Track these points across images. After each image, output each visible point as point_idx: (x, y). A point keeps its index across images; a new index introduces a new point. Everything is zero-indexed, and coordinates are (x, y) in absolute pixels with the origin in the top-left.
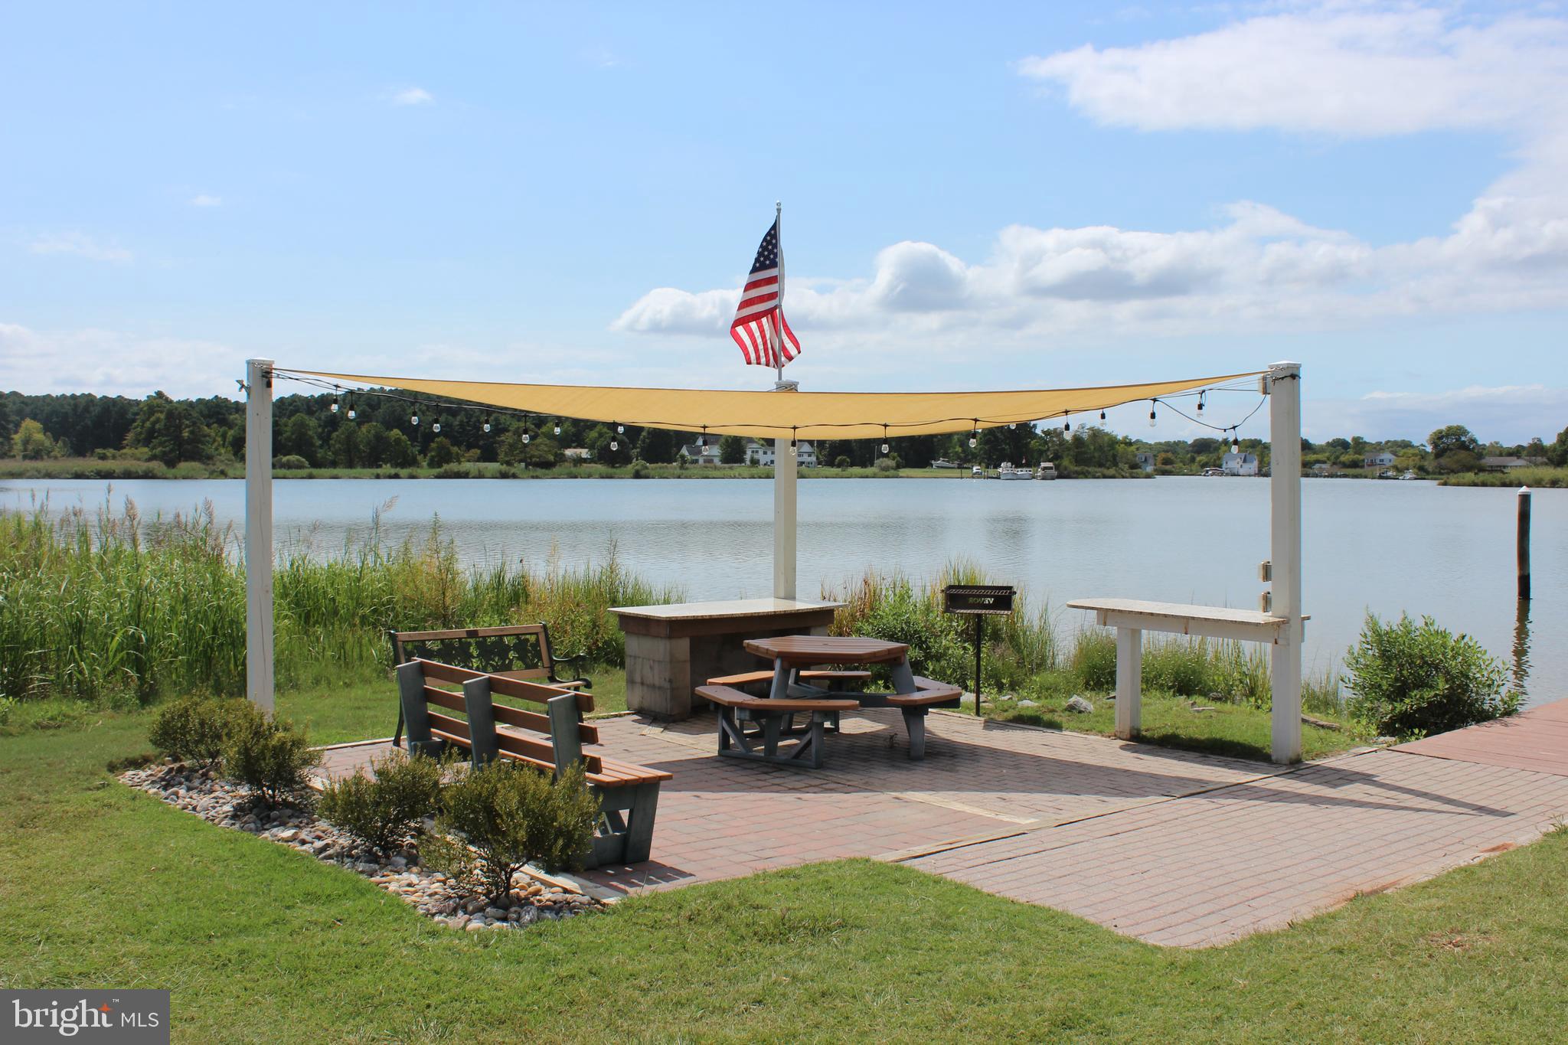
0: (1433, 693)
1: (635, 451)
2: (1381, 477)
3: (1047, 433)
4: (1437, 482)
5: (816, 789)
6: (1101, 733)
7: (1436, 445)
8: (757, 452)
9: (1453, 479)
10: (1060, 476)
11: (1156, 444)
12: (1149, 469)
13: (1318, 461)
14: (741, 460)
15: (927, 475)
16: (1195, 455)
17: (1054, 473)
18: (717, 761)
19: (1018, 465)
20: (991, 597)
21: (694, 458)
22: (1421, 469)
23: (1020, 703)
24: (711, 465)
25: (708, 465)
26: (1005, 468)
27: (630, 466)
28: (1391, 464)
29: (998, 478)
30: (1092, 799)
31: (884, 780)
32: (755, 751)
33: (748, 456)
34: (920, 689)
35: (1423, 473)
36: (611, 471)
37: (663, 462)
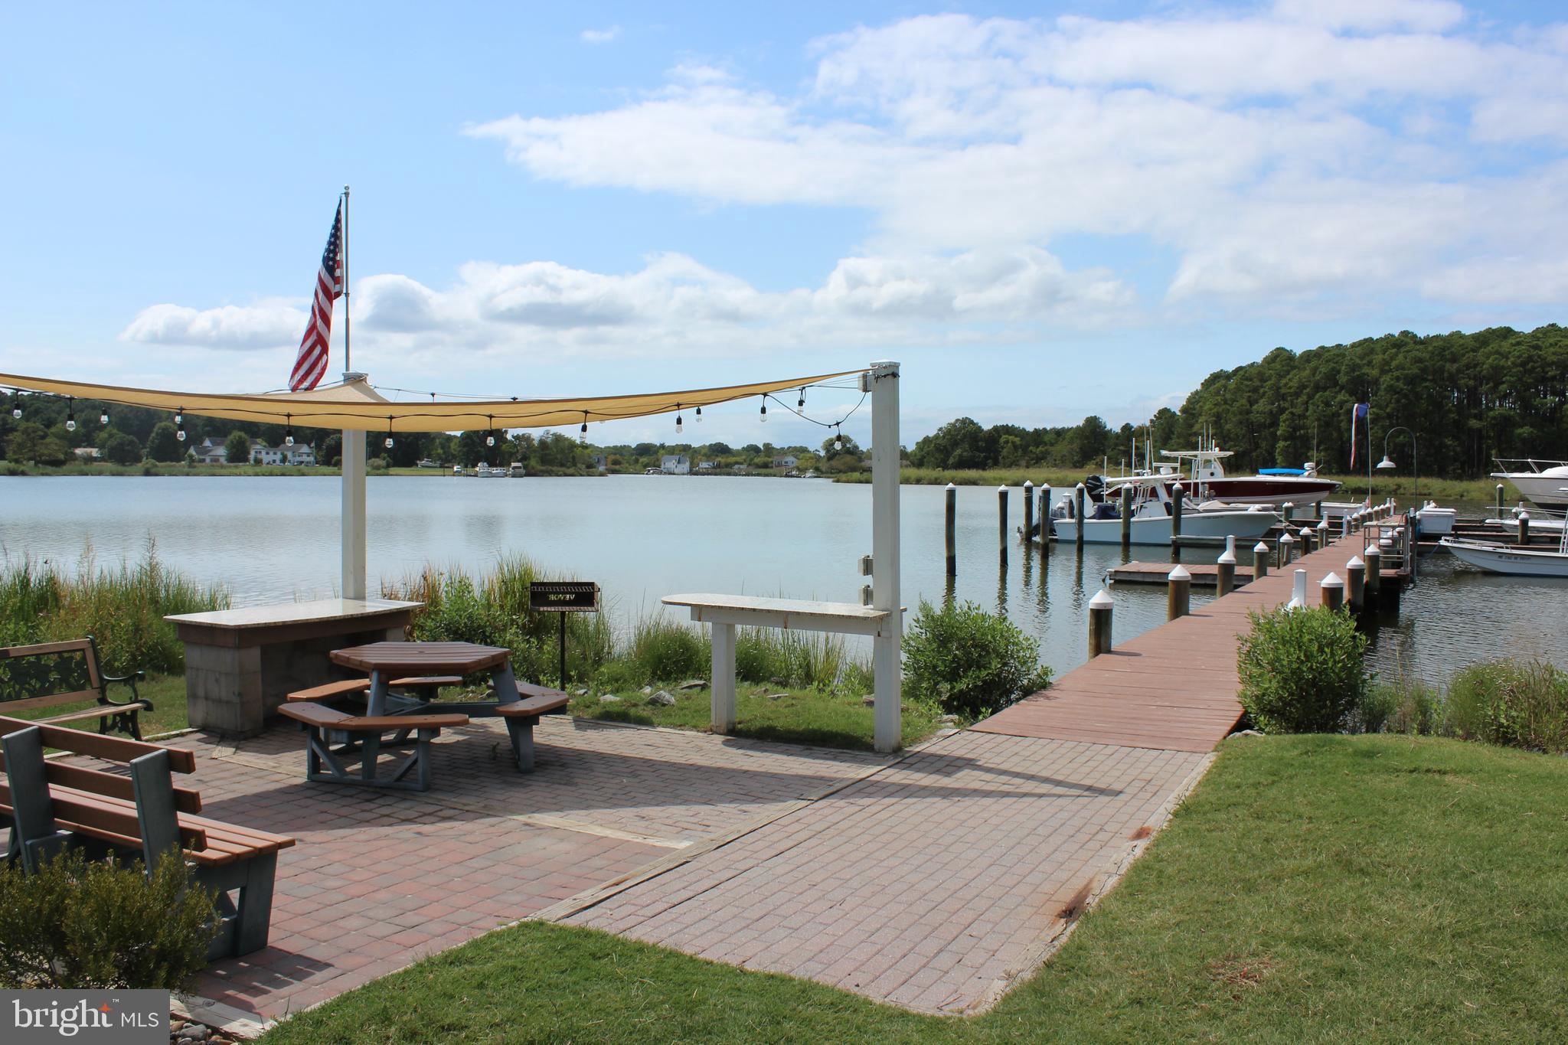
0: (986, 672)
1: (145, 451)
2: (787, 476)
3: (517, 437)
4: (831, 480)
5: (432, 819)
6: (695, 728)
7: (828, 451)
8: (260, 452)
9: (843, 477)
10: (528, 474)
11: (606, 448)
12: (602, 468)
13: (737, 463)
14: (245, 460)
15: (414, 473)
16: (638, 457)
17: (523, 471)
18: (308, 788)
19: (491, 465)
20: (570, 593)
21: (201, 457)
22: (817, 469)
23: (602, 698)
24: (218, 464)
25: (215, 464)
26: (481, 467)
27: (140, 465)
28: (794, 465)
29: (476, 476)
30: (729, 809)
31: (504, 800)
32: (351, 773)
33: (252, 455)
34: (524, 696)
35: (819, 473)
36: (120, 468)
37: (172, 461)
